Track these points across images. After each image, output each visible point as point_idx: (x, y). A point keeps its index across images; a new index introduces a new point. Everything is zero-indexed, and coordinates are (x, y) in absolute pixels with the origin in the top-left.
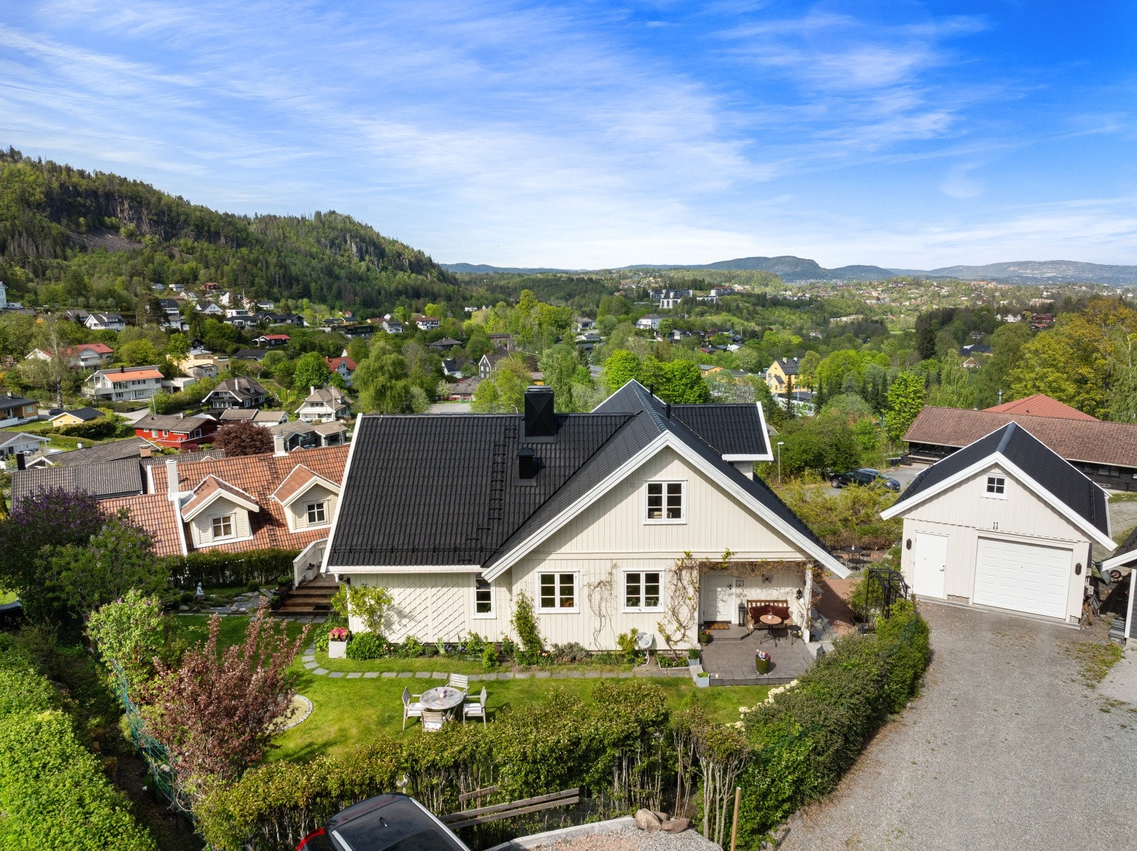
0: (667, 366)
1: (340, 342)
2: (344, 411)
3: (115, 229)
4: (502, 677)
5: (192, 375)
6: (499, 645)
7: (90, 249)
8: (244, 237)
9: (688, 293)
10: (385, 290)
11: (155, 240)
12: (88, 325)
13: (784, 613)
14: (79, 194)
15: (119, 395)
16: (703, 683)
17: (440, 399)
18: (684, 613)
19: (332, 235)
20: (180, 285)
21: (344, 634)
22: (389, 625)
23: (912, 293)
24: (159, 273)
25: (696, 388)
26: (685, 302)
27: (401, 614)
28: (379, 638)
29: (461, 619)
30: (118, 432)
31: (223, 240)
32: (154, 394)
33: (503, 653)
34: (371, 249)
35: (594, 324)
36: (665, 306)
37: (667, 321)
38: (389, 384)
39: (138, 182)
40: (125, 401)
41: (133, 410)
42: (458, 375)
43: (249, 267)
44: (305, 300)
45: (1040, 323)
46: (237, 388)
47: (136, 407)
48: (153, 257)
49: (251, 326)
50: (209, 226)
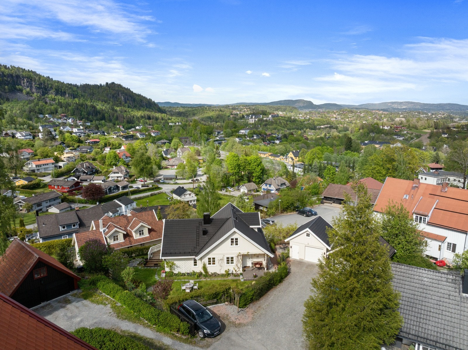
0: (249, 158)
1: (120, 142)
2: (126, 175)
3: (21, 91)
4: (200, 280)
5: (66, 161)
6: (199, 273)
7: (10, 100)
8: (76, 94)
9: (260, 116)
10: (136, 116)
11: (38, 95)
12: (17, 136)
13: (261, 264)
14: (5, 76)
15: (38, 170)
16: (242, 280)
17: (162, 168)
18: (239, 265)
19: (113, 93)
20: (50, 115)
21: (165, 272)
22: (174, 269)
23: (349, 116)
24: (41, 110)
25: (259, 166)
26: (259, 120)
27: (177, 267)
28: (172, 272)
29: (190, 267)
30: (41, 186)
31: (67, 95)
32: (51, 170)
33: (200, 274)
34: (130, 98)
35: (222, 132)
36: (251, 122)
37: (251, 131)
38: (145, 167)
39: (30, 70)
40: (41, 172)
41: (44, 176)
42: (169, 156)
43: (79, 107)
44: (103, 121)
45: (397, 129)
46: (85, 167)
47: (45, 175)
48: (38, 103)
49: (84, 136)
50: (61, 90)
